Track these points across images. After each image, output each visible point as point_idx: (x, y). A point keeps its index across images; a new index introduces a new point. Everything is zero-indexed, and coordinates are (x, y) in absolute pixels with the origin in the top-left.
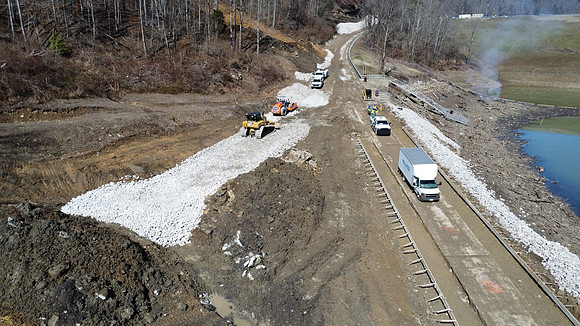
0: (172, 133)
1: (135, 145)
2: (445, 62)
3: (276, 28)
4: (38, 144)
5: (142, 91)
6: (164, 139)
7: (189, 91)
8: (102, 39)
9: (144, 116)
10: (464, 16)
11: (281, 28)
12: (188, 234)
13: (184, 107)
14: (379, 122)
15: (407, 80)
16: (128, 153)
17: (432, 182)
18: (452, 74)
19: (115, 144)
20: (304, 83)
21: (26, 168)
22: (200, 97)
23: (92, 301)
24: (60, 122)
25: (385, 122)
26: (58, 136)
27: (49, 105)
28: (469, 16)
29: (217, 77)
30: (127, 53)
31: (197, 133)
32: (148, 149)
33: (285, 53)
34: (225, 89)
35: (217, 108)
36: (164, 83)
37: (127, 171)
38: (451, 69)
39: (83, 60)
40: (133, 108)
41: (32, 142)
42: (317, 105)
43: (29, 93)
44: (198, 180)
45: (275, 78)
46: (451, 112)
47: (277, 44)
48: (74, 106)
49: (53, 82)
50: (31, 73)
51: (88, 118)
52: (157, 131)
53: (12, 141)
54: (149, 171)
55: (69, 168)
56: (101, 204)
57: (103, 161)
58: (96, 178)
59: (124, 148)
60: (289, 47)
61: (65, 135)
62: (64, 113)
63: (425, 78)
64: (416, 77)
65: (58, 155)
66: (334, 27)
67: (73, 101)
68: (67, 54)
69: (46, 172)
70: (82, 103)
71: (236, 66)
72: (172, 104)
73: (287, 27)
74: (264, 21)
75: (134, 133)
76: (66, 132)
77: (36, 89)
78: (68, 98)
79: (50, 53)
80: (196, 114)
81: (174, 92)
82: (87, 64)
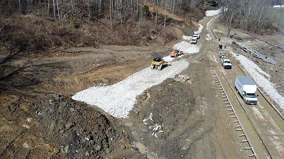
0: (122, 64)
1: (105, 69)
2: (264, 31)
3: (174, 13)
4: (63, 67)
5: (109, 44)
6: (118, 67)
7: (131, 45)
8: (93, 20)
9: (110, 56)
10: (276, 6)
11: (177, 13)
12: (127, 113)
13: (128, 52)
14: (226, 62)
15: (242, 40)
16: (102, 73)
17: (253, 94)
18: (268, 37)
19: (96, 69)
20: (187, 41)
21: (58, 78)
22: (136, 47)
23: (83, 141)
24: (73, 58)
25: (229, 62)
26: (72, 64)
27: (68, 50)
28: (279, 6)
29: (145, 38)
30: (104, 26)
31: (134, 65)
32: (111, 71)
33: (178, 26)
34: (148, 44)
35: (144, 53)
36: (119, 40)
37: (101, 81)
38: (268, 35)
39: (84, 29)
40: (105, 52)
41: (61, 66)
42: (193, 52)
43: (60, 44)
44: (133, 87)
45: (173, 38)
46: (266, 58)
47: (174, 21)
48: (79, 50)
49: (71, 40)
50: (62, 35)
51: (85, 56)
52: (115, 63)
53: (53, 66)
54: (111, 82)
55: (76, 79)
56: (89, 96)
57: (91, 76)
58: (87, 84)
59: (100, 71)
60: (180, 23)
61: (75, 64)
62: (75, 53)
63: (252, 39)
64: (247, 39)
65: (71, 73)
66: (204, 13)
67: (79, 48)
68: (77, 27)
69: (66, 80)
70: (83, 49)
71: (154, 33)
72: (123, 50)
73: (180, 13)
74: (169, 10)
75: (105, 64)
76: (75, 62)
77: (64, 43)
78: (76, 47)
79: (70, 26)
80: (133, 56)
81: (124, 45)
82: (85, 31)
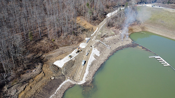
4: (52, 56)
5: (62, 47)
6: (63, 55)
8: (58, 37)
12: (62, 67)
15: (108, 36)
21: (51, 59)
22: (69, 46)
31: (67, 53)
34: (72, 45)
39: (56, 42)
44: (64, 61)
48: (55, 51)
55: (54, 59)
57: (57, 58)
59: (59, 56)
77: (52, 50)
81: (66, 46)
